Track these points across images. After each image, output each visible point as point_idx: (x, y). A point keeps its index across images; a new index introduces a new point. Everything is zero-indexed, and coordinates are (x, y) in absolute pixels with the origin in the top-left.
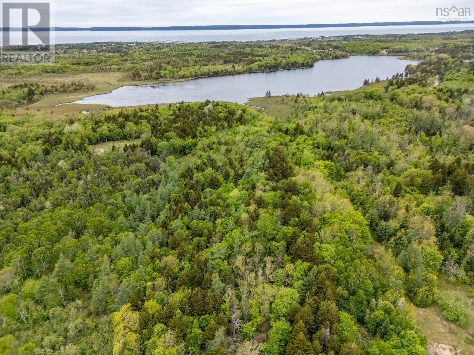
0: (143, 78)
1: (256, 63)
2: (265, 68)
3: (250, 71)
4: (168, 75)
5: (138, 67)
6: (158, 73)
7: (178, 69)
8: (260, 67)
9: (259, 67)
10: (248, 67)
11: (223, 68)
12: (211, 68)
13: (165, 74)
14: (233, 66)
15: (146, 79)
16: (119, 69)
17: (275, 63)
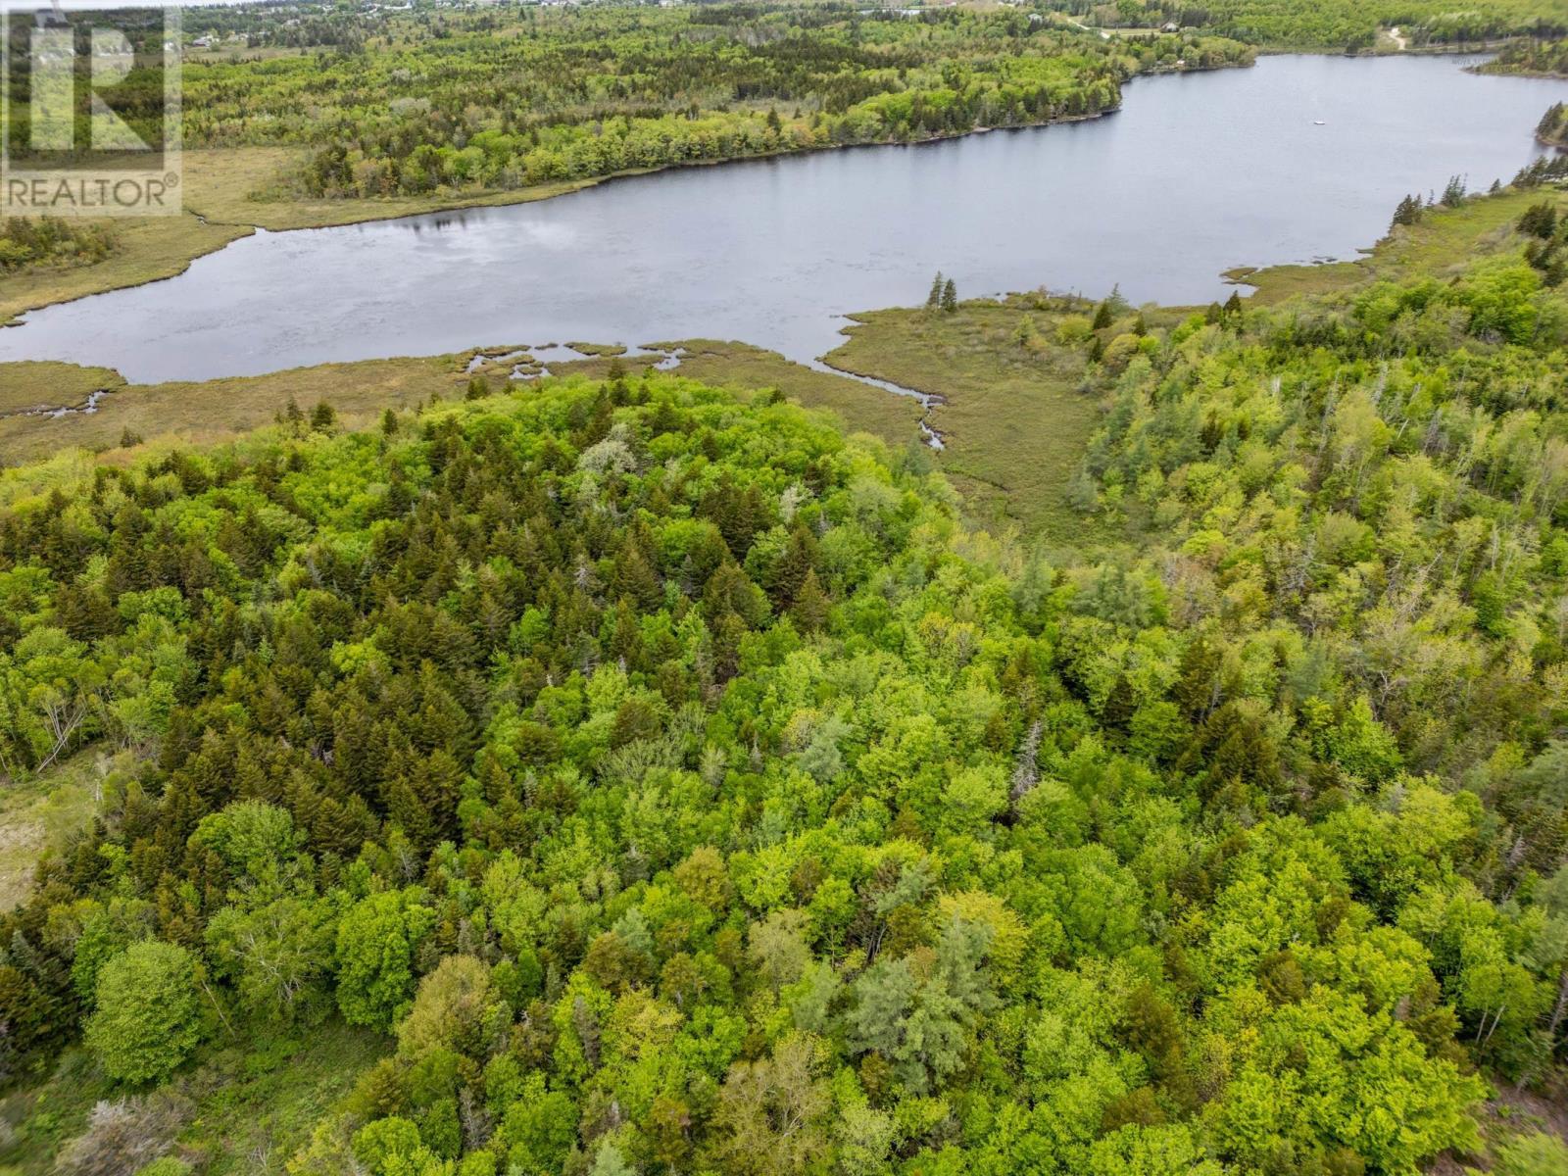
0: (359, 184)
1: (873, 102)
2: (913, 126)
3: (847, 142)
4: (475, 171)
5: (361, 124)
6: (430, 162)
7: (526, 140)
8: (890, 117)
9: (884, 121)
10: (838, 121)
11: (728, 130)
12: (675, 129)
13: (460, 162)
14: (773, 120)
15: (374, 188)
16: (282, 131)
17: (958, 101)
